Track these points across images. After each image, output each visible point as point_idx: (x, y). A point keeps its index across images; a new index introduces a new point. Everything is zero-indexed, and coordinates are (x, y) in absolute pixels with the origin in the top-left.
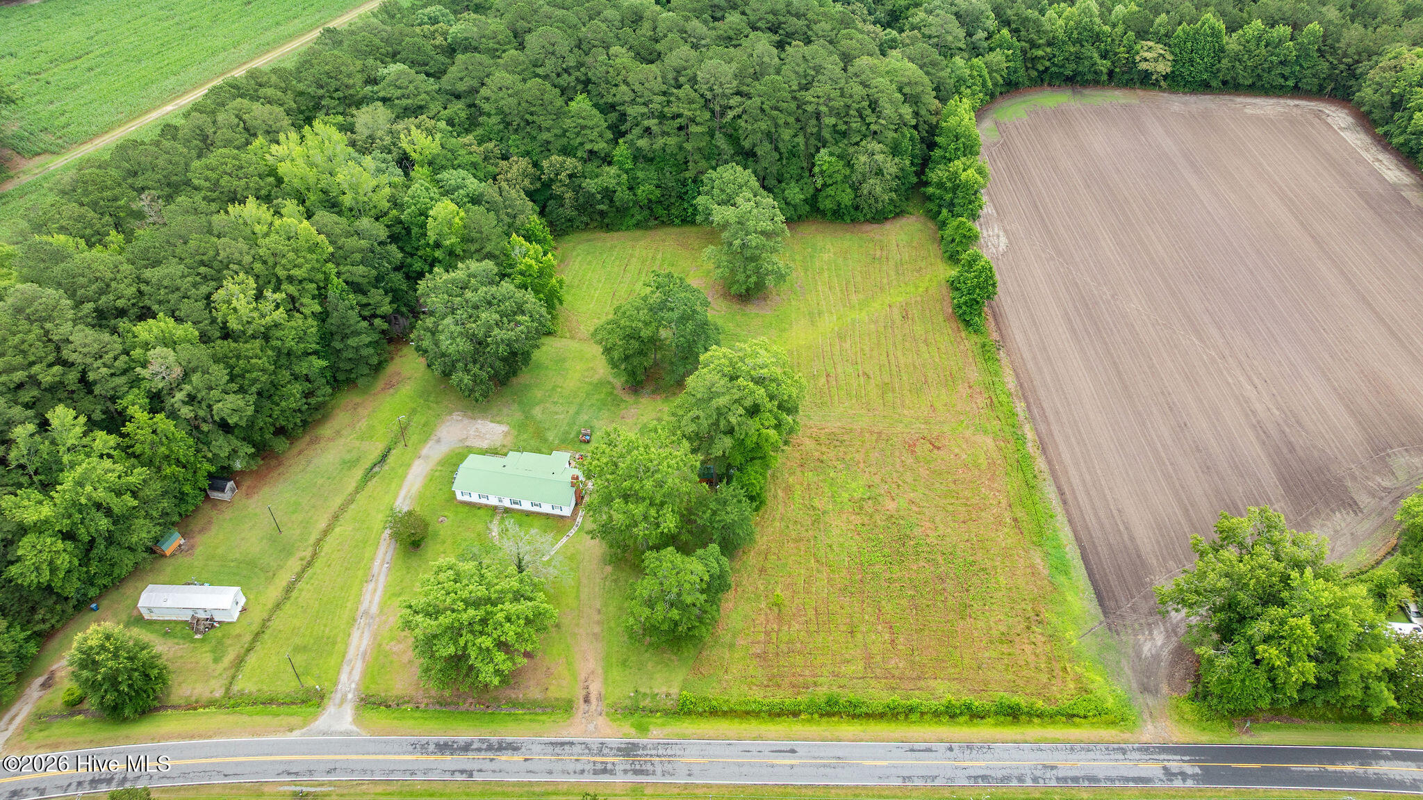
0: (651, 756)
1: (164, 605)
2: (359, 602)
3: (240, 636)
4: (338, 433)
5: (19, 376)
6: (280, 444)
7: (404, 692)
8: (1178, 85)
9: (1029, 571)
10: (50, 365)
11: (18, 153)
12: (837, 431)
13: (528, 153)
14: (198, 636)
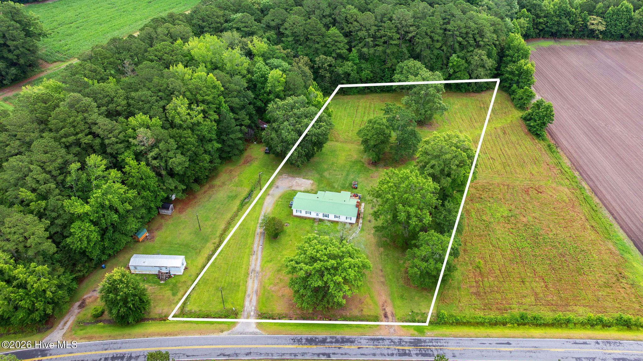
0: (430, 346)
1: (143, 264)
2: (249, 265)
3: (186, 282)
4: (224, 183)
5: (72, 139)
6: (196, 187)
7: (282, 312)
8: (607, 37)
9: (608, 251)
10: (86, 135)
11: (46, 61)
12: (485, 185)
13: (307, 55)
14: (162, 282)
